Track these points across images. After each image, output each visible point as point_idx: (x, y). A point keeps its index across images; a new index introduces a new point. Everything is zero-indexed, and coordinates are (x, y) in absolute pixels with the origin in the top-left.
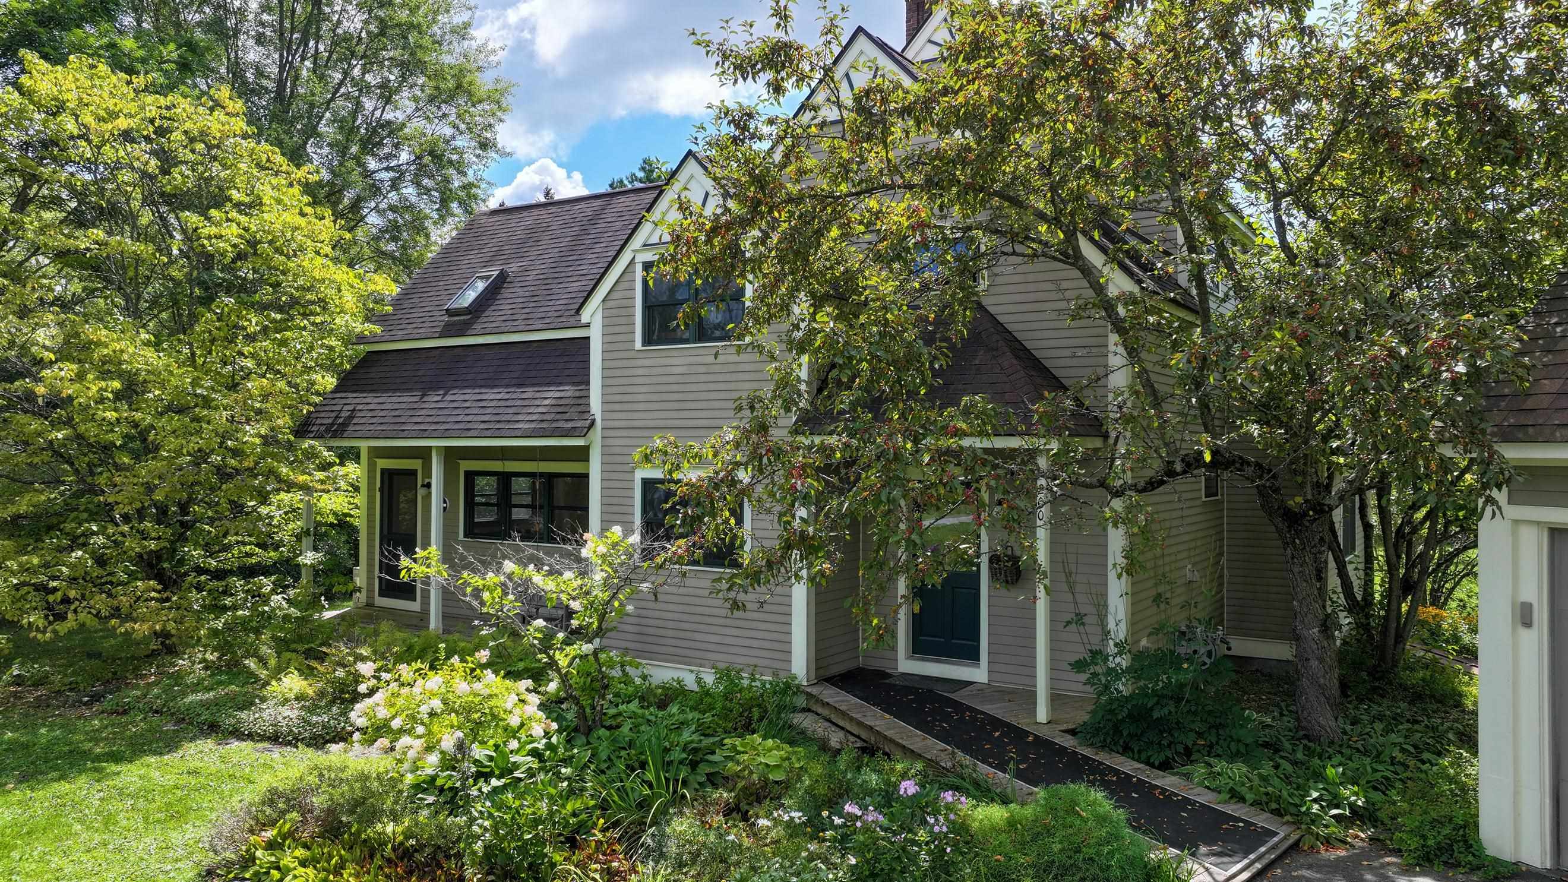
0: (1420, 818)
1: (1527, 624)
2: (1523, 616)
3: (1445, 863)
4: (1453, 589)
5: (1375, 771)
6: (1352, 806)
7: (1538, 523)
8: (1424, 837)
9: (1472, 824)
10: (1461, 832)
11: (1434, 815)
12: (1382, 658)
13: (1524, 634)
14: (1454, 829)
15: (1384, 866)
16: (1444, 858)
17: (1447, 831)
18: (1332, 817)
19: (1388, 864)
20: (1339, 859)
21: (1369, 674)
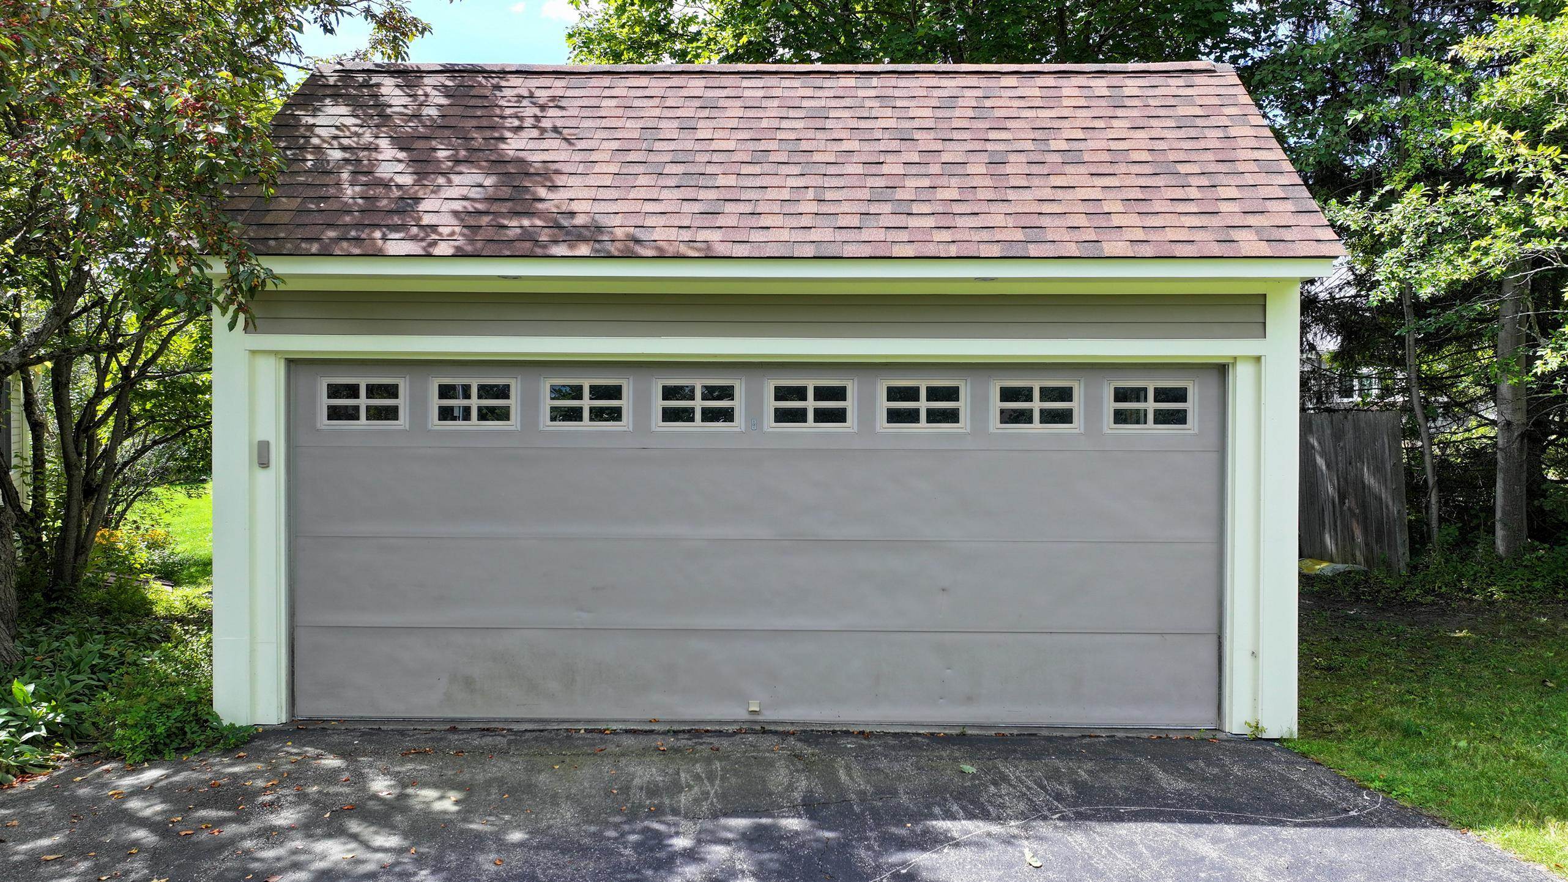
0: (146, 708)
1: (264, 464)
2: (260, 456)
3: (177, 750)
4: (125, 510)
5: (73, 682)
6: (49, 725)
7: (276, 353)
8: (151, 727)
9: (205, 697)
10: (193, 711)
11: (162, 699)
12: (59, 575)
13: (261, 475)
14: (185, 709)
15: (99, 775)
16: (174, 745)
17: (178, 712)
18: (26, 742)
19: (108, 771)
20: (40, 787)
21: (44, 595)
